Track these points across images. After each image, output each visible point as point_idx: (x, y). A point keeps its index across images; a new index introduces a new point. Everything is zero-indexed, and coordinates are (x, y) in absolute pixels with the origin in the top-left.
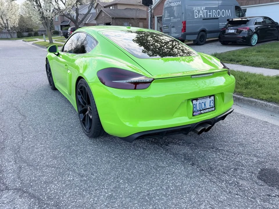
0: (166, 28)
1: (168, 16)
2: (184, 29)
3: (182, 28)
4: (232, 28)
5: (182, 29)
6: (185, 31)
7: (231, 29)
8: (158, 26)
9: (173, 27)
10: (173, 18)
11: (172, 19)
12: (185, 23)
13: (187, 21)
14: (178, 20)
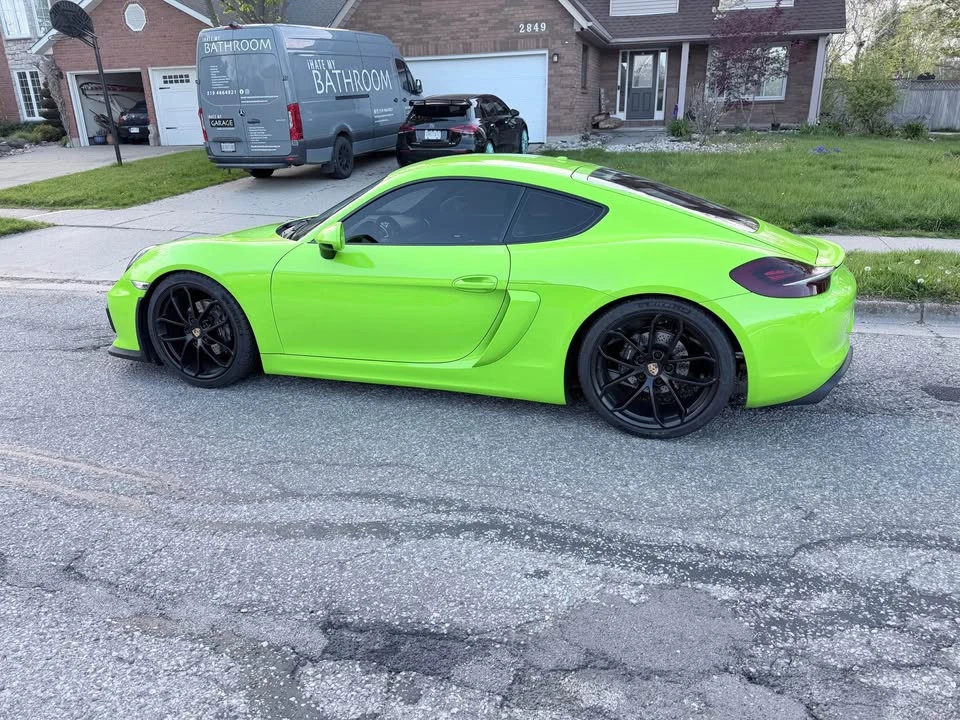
0: (224, 126)
1: (225, 85)
2: (298, 130)
3: (291, 125)
4: (432, 125)
5: (291, 131)
6: (302, 137)
7: (429, 130)
8: (87, 110)
9: (254, 122)
10: (248, 91)
11: (244, 95)
12: (295, 109)
13: (302, 104)
14: (270, 100)
